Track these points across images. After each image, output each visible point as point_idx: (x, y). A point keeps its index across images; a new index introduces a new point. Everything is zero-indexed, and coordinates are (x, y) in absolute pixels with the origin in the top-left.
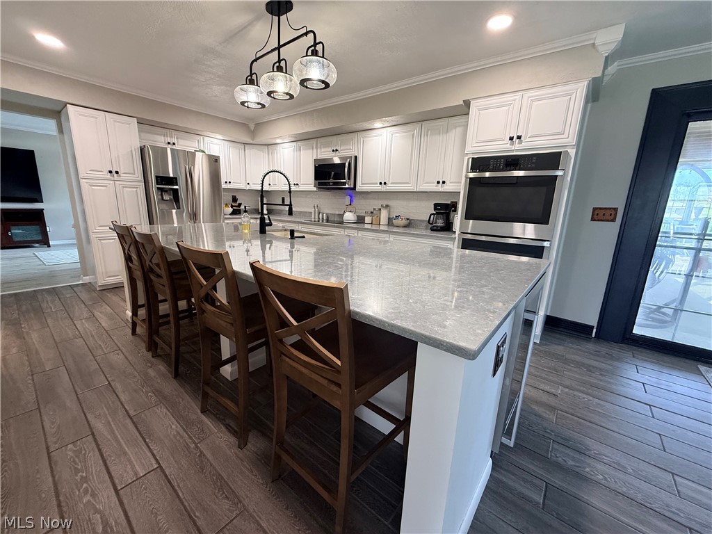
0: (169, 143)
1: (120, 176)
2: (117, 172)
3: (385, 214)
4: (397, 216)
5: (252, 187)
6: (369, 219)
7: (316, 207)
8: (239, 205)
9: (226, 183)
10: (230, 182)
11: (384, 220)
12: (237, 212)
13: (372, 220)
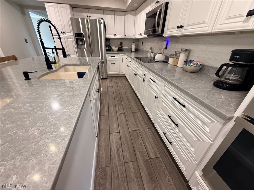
0: (88, 16)
1: (65, 34)
2: (64, 32)
3: (182, 57)
4: (190, 61)
5: (127, 37)
6: (171, 61)
7: (151, 48)
8: (122, 47)
9: (114, 35)
10: (116, 35)
11: (180, 63)
12: (120, 50)
13: (173, 62)
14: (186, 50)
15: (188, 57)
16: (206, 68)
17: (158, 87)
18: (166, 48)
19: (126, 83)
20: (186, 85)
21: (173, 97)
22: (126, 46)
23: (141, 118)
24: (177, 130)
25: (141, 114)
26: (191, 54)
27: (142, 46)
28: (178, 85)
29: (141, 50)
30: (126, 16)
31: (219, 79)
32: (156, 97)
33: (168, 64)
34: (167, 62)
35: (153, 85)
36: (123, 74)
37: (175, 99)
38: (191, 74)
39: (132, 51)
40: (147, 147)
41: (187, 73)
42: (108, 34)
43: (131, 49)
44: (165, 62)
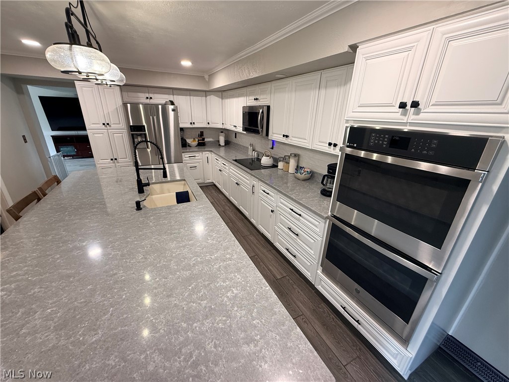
0: (147, 98)
1: (111, 126)
2: (108, 124)
3: (292, 163)
4: (301, 167)
5: (211, 126)
6: (281, 165)
7: (251, 145)
8: (204, 139)
9: (191, 123)
10: (194, 123)
11: (292, 169)
12: (202, 144)
13: (284, 166)
14: (295, 155)
15: (298, 162)
16: (316, 175)
17: (273, 199)
18: (272, 148)
19: (220, 195)
20: (299, 196)
21: (290, 209)
22: (210, 138)
23: (255, 242)
24: (299, 240)
25: (255, 236)
26: (301, 159)
27: (236, 137)
28: (292, 196)
29: (234, 143)
30: (208, 97)
31: (324, 187)
32: (272, 211)
33: (279, 170)
34: (277, 166)
35: (267, 197)
36: (210, 181)
37: (292, 210)
38: (303, 182)
39: (220, 145)
40: (271, 270)
41: (299, 181)
42: (182, 122)
43: (219, 141)
44: (275, 166)
